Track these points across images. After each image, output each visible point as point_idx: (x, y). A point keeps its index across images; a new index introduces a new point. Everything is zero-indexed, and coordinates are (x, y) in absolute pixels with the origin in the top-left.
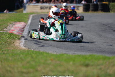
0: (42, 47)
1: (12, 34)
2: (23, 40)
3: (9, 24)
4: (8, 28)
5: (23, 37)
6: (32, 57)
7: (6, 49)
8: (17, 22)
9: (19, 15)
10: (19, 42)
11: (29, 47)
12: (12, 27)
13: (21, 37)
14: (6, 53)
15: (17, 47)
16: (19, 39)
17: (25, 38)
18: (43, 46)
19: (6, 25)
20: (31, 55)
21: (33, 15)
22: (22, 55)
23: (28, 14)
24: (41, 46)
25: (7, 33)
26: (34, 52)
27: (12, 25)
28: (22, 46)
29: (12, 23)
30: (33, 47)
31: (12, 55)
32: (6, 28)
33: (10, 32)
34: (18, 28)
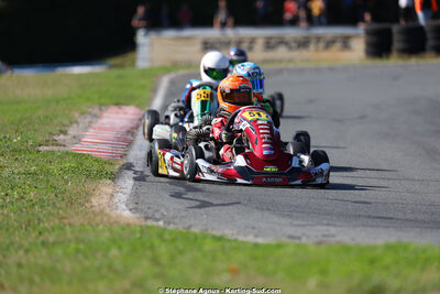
0: (202, 211)
1: (87, 157)
2: (127, 182)
3: (76, 115)
4: (72, 131)
5: (129, 167)
6: (155, 261)
7: (57, 221)
8: (107, 105)
9: (119, 77)
10: (110, 190)
11: (150, 213)
12: (86, 129)
13: (121, 169)
14: (54, 244)
15: (102, 212)
16: (114, 177)
17: (135, 172)
18: (204, 205)
19: (66, 122)
20: (152, 248)
21: (173, 75)
22: (114, 252)
23: (153, 75)
24: (199, 207)
25: (67, 153)
26: (167, 236)
27: (88, 120)
28: (124, 206)
29: (90, 110)
30: (167, 209)
31: (78, 251)
32: (65, 133)
33: (77, 147)
34: (112, 129)
